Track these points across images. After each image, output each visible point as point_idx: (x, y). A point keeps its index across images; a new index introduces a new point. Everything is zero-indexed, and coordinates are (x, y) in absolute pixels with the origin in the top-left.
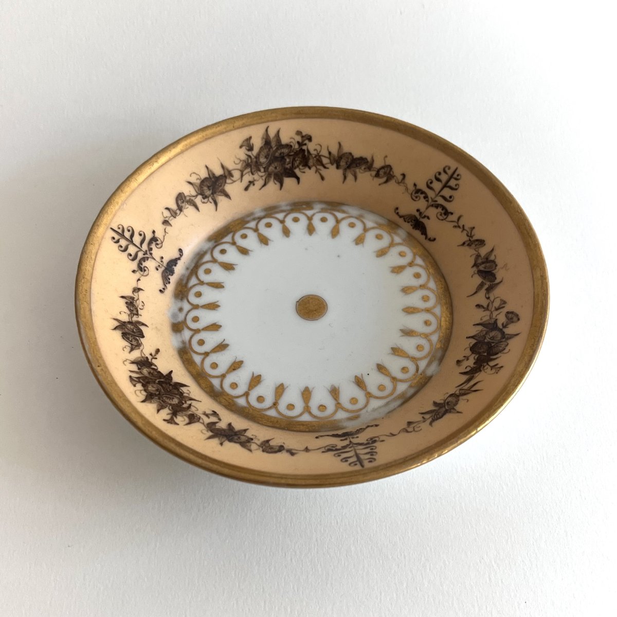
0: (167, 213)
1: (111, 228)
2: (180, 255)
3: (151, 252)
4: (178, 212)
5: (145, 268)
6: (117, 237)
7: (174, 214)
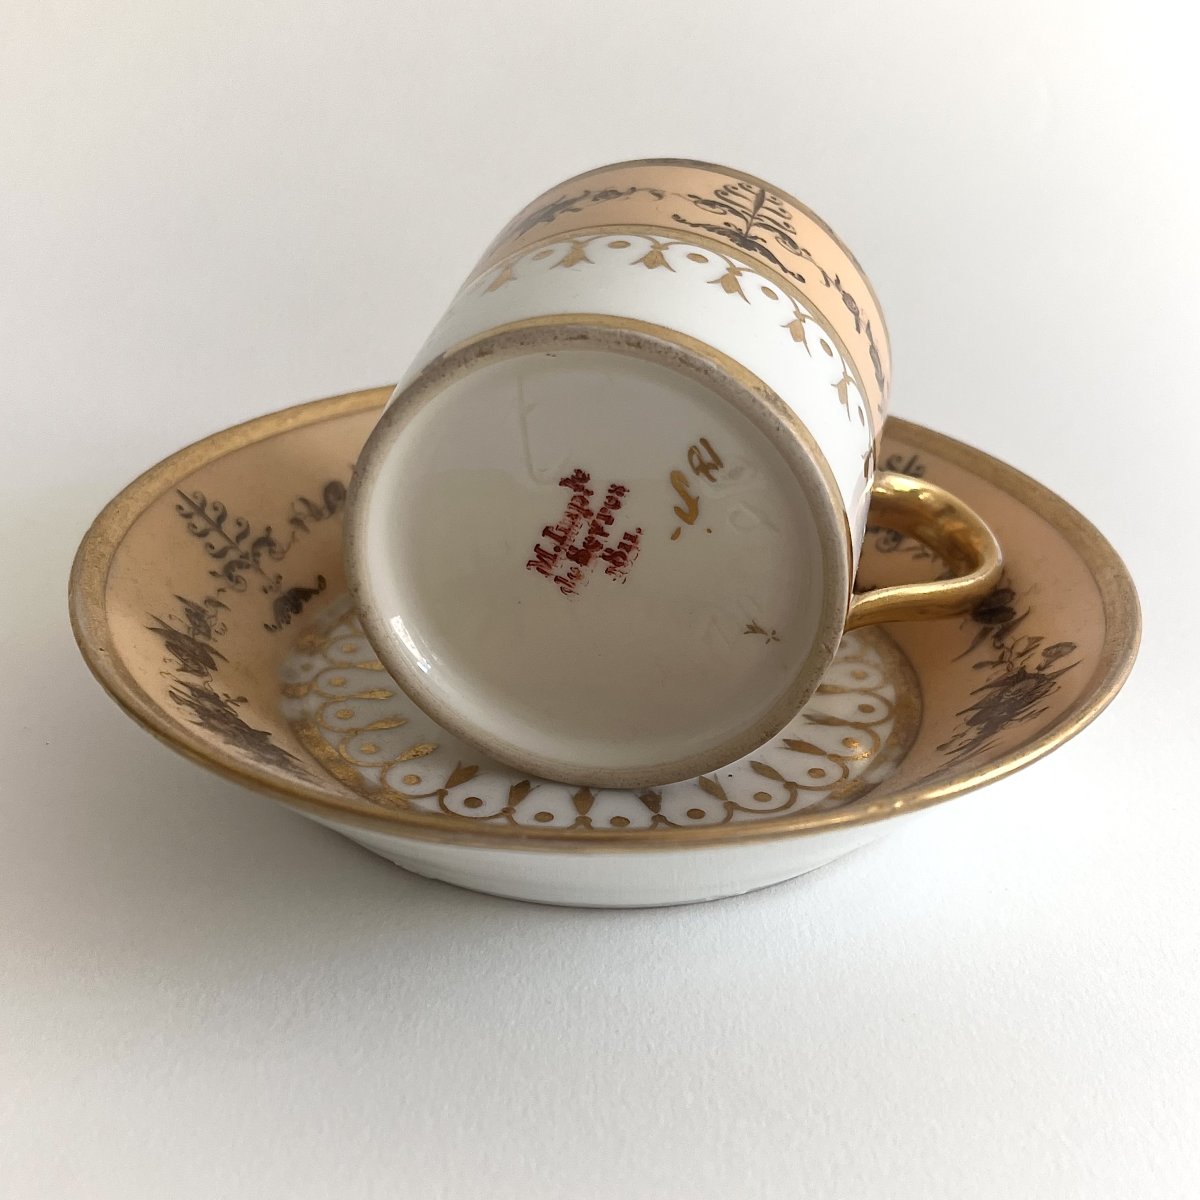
0: (301, 508)
1: (179, 492)
2: (320, 585)
3: (257, 559)
4: (326, 512)
5: (240, 579)
6: (187, 509)
7: (317, 515)
